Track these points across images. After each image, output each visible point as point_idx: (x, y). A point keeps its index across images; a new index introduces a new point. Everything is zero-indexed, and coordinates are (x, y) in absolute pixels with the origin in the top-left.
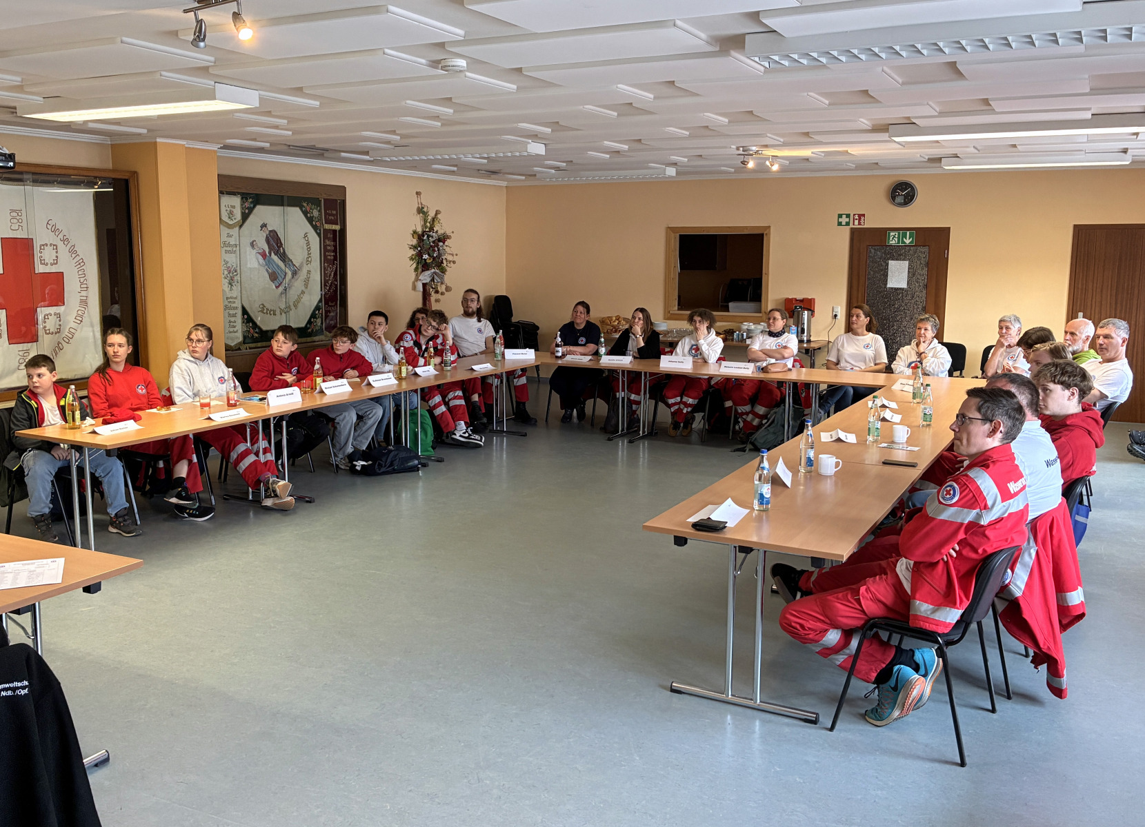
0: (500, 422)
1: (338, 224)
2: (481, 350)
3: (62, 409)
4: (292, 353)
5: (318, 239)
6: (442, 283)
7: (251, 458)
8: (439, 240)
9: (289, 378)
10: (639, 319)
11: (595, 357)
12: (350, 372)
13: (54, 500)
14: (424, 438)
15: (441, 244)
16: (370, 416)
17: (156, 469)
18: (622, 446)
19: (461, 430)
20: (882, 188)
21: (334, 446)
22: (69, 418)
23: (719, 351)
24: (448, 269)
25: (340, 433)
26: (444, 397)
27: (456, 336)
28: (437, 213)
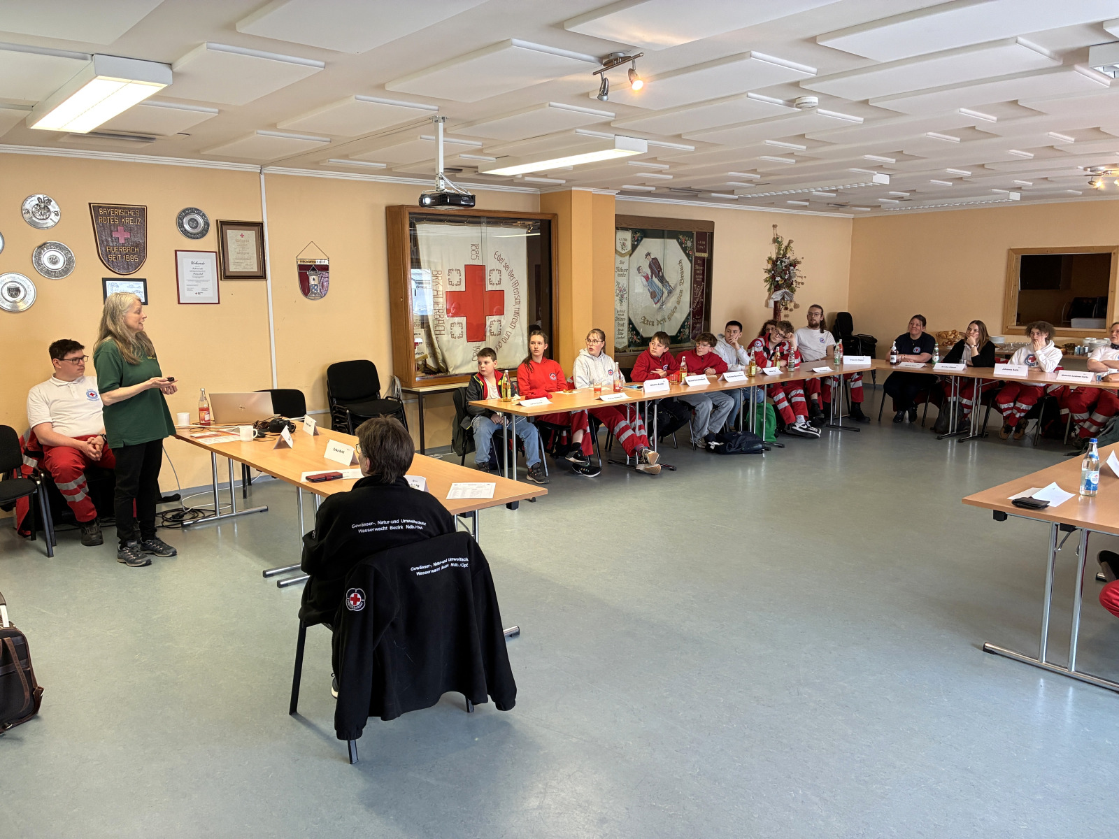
0: (835, 419)
1: (706, 253)
2: (822, 357)
3: (499, 388)
4: (664, 353)
5: (690, 265)
6: (791, 301)
7: (630, 432)
8: (791, 265)
9: (661, 372)
10: (975, 330)
11: (929, 365)
12: (710, 370)
14: (768, 427)
15: (792, 268)
16: (724, 406)
17: (561, 437)
18: (951, 446)
19: (801, 423)
21: (693, 428)
22: (504, 394)
23: (1058, 362)
24: (797, 289)
25: (699, 418)
26: (787, 394)
27: (800, 344)
28: (790, 242)
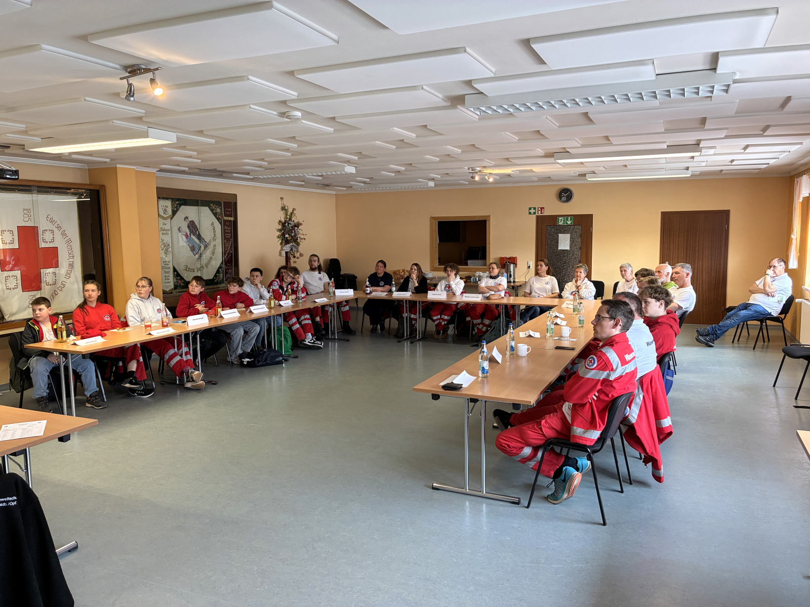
0: (333, 333)
1: (232, 217)
2: (321, 291)
3: (55, 331)
4: (201, 292)
5: (220, 226)
6: (297, 252)
7: (178, 358)
8: (295, 226)
9: (200, 307)
10: (415, 270)
11: (390, 293)
12: (240, 305)
13: (50, 387)
14: (286, 343)
15: (296, 228)
16: (252, 331)
17: (117, 367)
18: (407, 345)
19: (309, 339)
20: (554, 192)
21: (230, 350)
22: (59, 336)
23: (462, 288)
24: (301, 243)
25: (233, 341)
26: (298, 319)
27: (305, 282)
28: (294, 210)
